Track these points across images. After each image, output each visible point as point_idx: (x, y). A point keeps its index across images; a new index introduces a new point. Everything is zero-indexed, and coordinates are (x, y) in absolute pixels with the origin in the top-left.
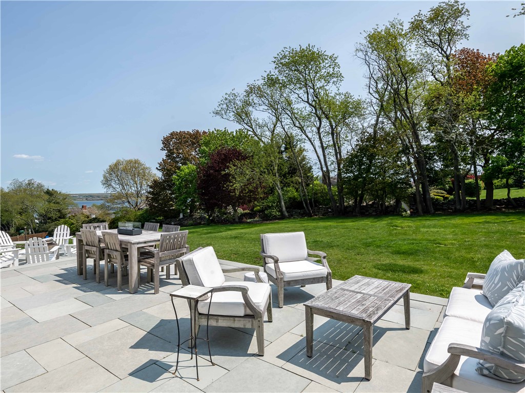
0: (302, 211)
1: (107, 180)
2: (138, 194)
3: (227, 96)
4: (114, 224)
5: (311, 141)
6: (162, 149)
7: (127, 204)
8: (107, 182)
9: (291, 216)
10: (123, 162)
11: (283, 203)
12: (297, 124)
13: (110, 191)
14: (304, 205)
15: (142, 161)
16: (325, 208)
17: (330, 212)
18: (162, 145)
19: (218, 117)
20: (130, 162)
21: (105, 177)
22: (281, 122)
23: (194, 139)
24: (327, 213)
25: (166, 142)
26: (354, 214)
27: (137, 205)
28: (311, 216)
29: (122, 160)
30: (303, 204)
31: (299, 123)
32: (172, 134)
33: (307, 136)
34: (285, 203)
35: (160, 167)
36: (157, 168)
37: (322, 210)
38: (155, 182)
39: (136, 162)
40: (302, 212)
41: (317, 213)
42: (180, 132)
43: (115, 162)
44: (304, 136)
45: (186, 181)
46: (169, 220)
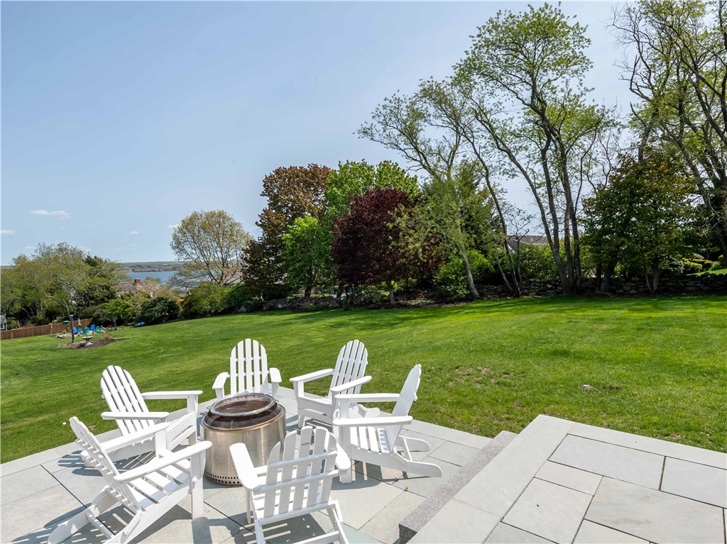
0: (499, 288)
1: (178, 243)
2: (224, 263)
3: (387, 103)
4: (190, 307)
5: (525, 173)
6: (263, 195)
7: (208, 279)
8: (178, 246)
9: (482, 297)
10: (201, 215)
11: (470, 275)
12: (501, 146)
13: (183, 258)
14: (505, 278)
15: (229, 213)
16: (540, 283)
17: (551, 289)
18: (263, 189)
19: (367, 139)
20: (212, 215)
21: (175, 237)
22: (473, 143)
23: (312, 177)
24: (545, 291)
25: (268, 183)
26: (598, 292)
27: (221, 279)
28: (518, 296)
29: (200, 213)
30: (502, 276)
31: (504, 145)
32: (277, 172)
33: (519, 166)
34: (473, 275)
35: (261, 221)
36: (256, 223)
37: (535, 285)
38: (253, 243)
39: (221, 215)
40: (500, 290)
41: (526, 291)
42: (291, 167)
43: (190, 215)
44: (514, 166)
45: (302, 241)
46: (274, 301)
